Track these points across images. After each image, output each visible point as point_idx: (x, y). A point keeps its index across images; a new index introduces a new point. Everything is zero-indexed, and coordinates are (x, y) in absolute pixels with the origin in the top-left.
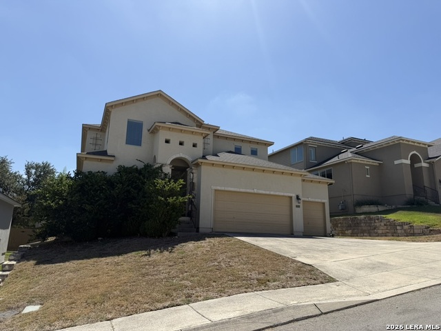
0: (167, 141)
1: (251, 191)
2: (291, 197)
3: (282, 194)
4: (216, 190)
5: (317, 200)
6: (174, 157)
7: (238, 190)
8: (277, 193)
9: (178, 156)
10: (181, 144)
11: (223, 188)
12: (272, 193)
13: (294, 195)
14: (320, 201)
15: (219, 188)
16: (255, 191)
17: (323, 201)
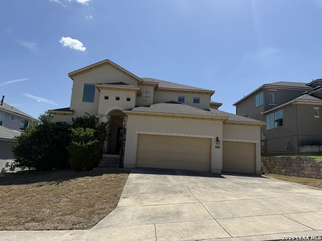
0: (107, 98)
1: (172, 134)
2: (211, 139)
3: (201, 136)
4: (139, 134)
5: (247, 141)
6: (111, 109)
7: (159, 134)
8: (196, 136)
9: (114, 108)
10: (118, 99)
11: (145, 133)
12: (191, 136)
13: (214, 137)
14: (250, 141)
15: (142, 133)
16: (175, 134)
17: (254, 142)
